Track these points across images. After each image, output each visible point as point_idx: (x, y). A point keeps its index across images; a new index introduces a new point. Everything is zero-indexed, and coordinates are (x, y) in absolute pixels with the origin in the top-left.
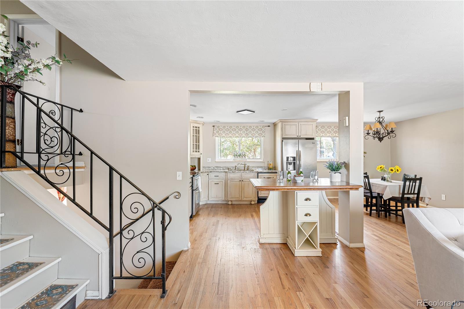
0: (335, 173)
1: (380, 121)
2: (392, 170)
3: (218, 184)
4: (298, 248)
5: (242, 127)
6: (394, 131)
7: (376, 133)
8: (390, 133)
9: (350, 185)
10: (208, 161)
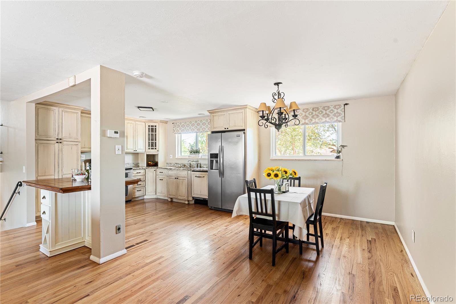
3: (162, 180)
5: (194, 122)
10: (170, 158)
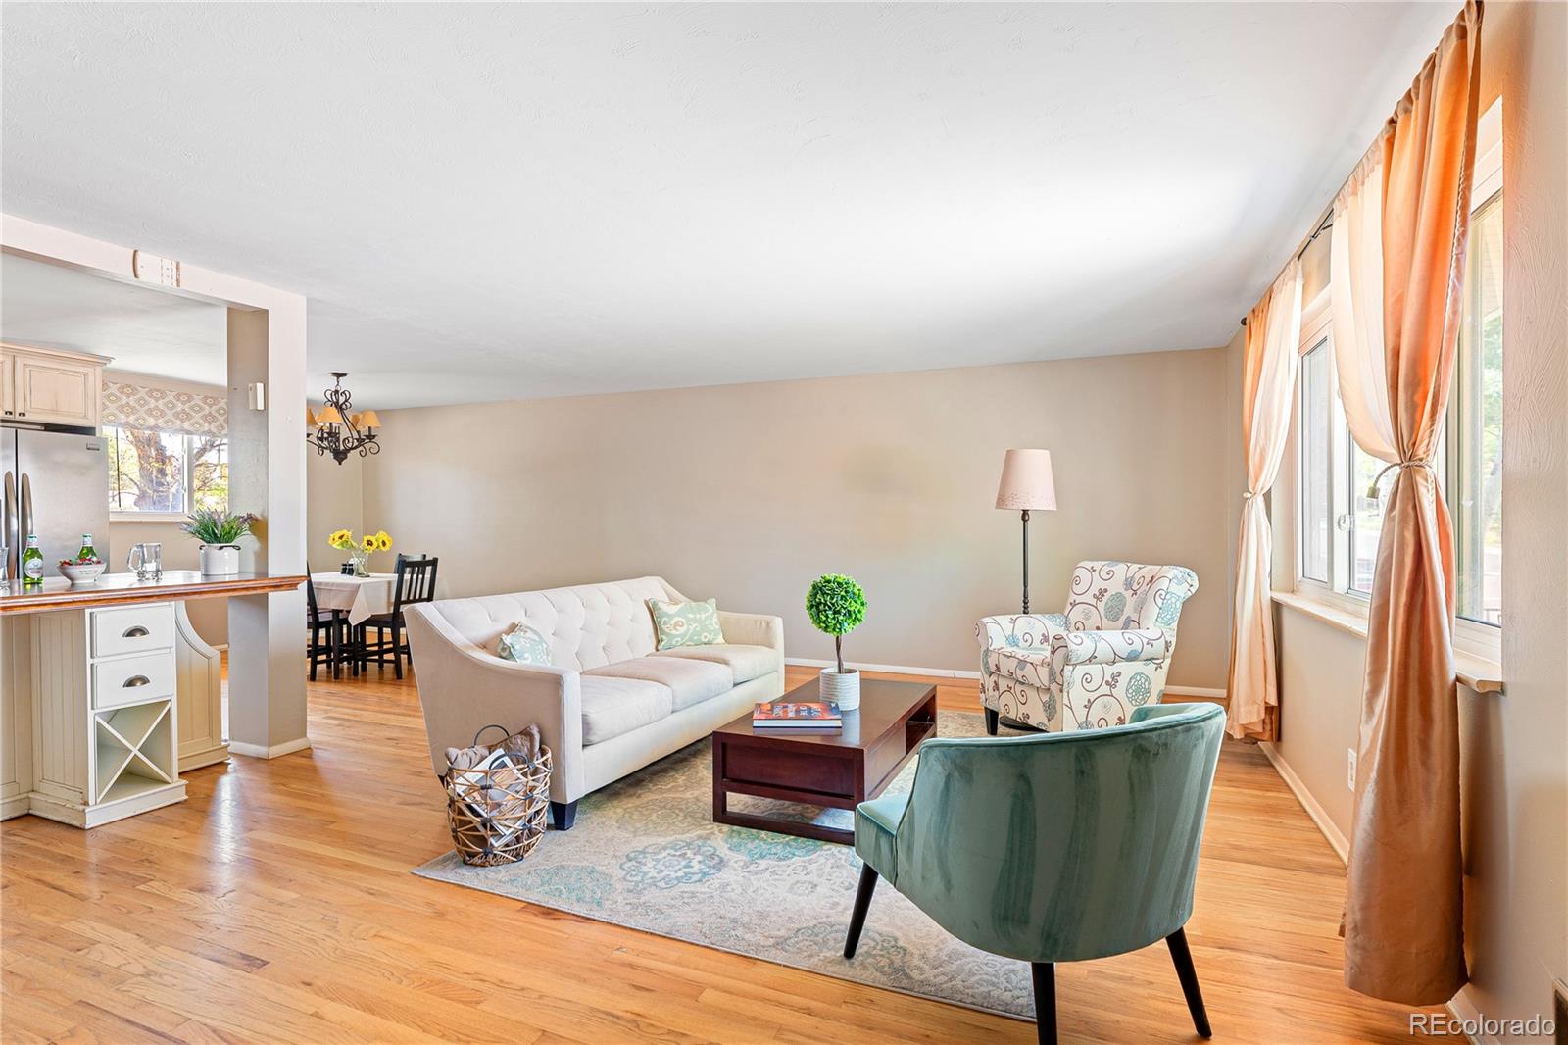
0: (221, 548)
1: (338, 402)
2: (370, 543)
4: (98, 800)
6: (374, 437)
7: (326, 435)
8: (364, 440)
9: (270, 577)
